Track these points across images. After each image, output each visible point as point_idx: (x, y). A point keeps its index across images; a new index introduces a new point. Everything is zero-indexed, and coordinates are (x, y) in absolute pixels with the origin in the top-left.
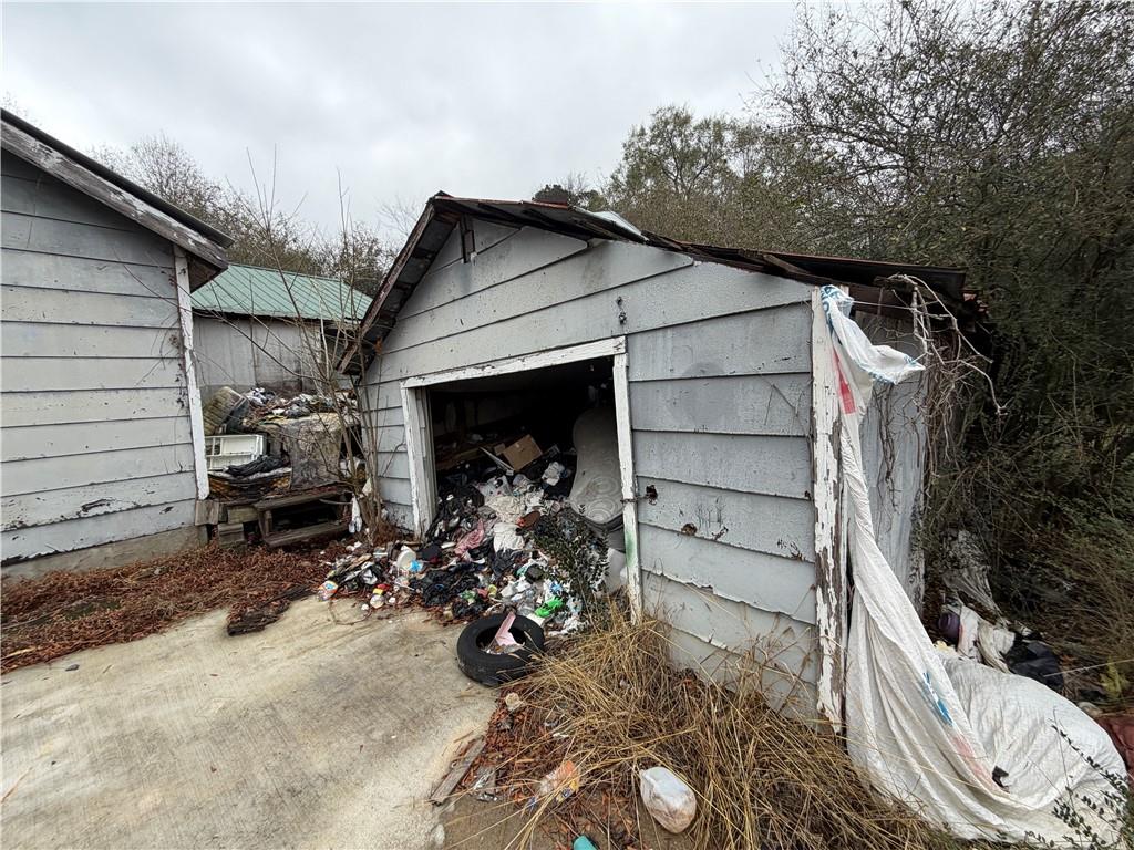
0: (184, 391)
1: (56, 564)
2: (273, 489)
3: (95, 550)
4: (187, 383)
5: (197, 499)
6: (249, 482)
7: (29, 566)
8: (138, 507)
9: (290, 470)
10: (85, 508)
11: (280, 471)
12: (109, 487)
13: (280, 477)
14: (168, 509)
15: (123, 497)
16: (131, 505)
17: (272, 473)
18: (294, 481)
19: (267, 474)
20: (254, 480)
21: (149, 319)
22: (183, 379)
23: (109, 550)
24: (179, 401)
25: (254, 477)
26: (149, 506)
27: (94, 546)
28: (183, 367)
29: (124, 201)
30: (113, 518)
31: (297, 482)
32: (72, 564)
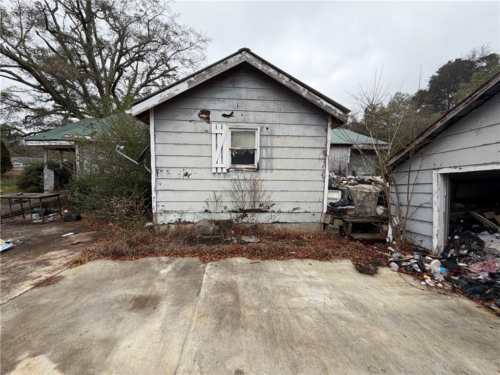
0: (324, 171)
1: (285, 226)
2: (346, 214)
3: (294, 224)
4: (325, 168)
5: (323, 213)
6: (338, 210)
7: (280, 225)
8: (306, 212)
9: (353, 207)
10: (294, 209)
11: (350, 207)
12: (300, 203)
13: (350, 210)
14: (314, 215)
15: (303, 207)
16: (304, 211)
17: (346, 207)
18: (355, 212)
19: (344, 208)
20: (340, 209)
21: (317, 145)
22: (324, 167)
23: (297, 225)
24: (322, 175)
25: (339, 208)
26: (309, 212)
27: (294, 223)
28: (325, 162)
29: (321, 102)
30: (300, 214)
31: (357, 213)
32: (288, 227)
